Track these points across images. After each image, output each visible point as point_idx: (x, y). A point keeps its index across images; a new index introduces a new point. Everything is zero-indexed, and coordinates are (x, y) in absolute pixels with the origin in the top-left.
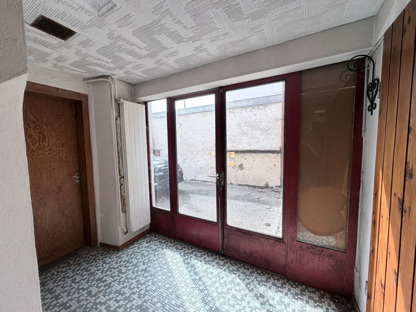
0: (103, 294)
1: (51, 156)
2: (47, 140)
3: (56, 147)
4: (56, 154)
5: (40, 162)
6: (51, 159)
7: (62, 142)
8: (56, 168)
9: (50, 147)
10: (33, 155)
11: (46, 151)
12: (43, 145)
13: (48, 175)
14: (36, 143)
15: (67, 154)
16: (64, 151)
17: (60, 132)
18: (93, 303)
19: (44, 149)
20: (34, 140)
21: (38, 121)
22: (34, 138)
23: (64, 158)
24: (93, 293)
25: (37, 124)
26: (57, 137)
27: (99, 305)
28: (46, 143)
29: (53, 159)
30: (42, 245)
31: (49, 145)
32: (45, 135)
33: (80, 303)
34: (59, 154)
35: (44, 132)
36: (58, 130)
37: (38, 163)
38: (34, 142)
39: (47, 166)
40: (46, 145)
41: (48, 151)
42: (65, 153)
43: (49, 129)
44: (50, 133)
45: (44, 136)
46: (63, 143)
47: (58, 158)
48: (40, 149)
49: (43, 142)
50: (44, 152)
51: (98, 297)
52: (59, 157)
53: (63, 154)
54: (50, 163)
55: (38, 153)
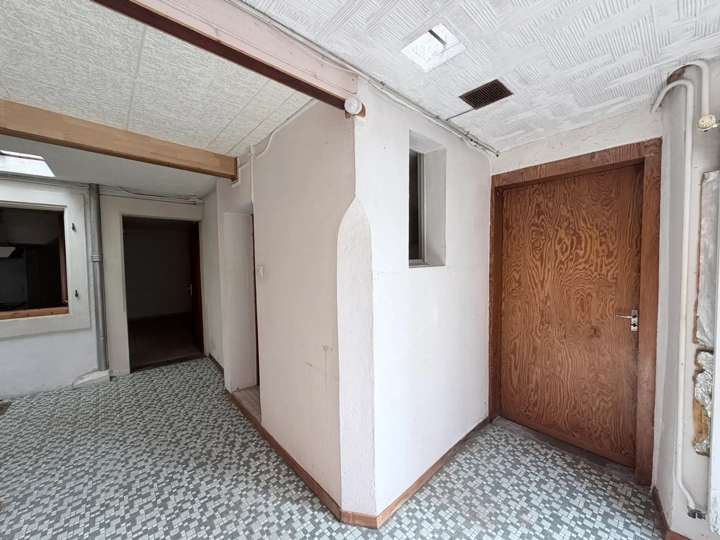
0: (526, 533)
1: (587, 272)
2: (583, 246)
3: (598, 257)
4: (596, 271)
5: (570, 280)
6: (586, 278)
7: (608, 248)
8: (594, 294)
9: (586, 257)
10: (561, 269)
11: (580, 264)
12: (577, 254)
13: (578, 303)
14: (566, 251)
15: (617, 272)
16: (612, 265)
17: (608, 230)
18: (506, 523)
19: (577, 260)
20: (564, 247)
21: (573, 216)
22: (565, 243)
23: (609, 278)
24: (524, 517)
25: (571, 221)
26: (601, 240)
27: (503, 532)
28: (581, 249)
29: (589, 277)
30: (558, 406)
31: (585, 254)
32: (581, 236)
33: (502, 505)
34: (601, 270)
35: (580, 232)
36: (605, 227)
37: (566, 282)
38: (564, 250)
39: (578, 288)
40: (581, 253)
41: (583, 264)
42: (613, 270)
43: (589, 226)
44: (589, 234)
45: (579, 238)
46: (611, 249)
47: (598, 277)
48: (571, 260)
49: (576, 248)
50: (577, 265)
51: (517, 527)
52: (601, 276)
53: (608, 271)
54: (584, 283)
55: (568, 265)
